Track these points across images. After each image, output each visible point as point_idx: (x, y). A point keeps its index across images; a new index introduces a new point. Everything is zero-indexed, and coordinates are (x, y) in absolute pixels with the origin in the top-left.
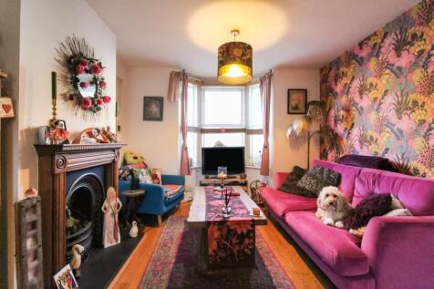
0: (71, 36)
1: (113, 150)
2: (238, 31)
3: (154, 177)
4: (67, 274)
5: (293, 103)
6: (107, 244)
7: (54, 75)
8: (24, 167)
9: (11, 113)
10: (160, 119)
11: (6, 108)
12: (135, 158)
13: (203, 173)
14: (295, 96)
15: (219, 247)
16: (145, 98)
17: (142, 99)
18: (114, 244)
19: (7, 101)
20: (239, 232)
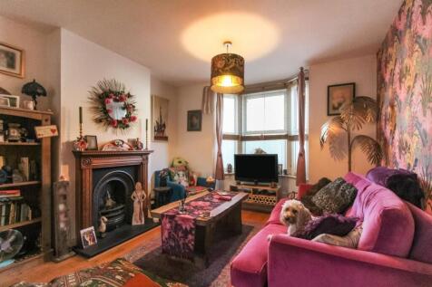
0: (102, 80)
1: (141, 155)
2: (230, 43)
3: (190, 179)
4: (91, 232)
5: (335, 102)
6: (134, 223)
7: (81, 109)
8: (65, 163)
9: (56, 134)
10: (199, 129)
11: (53, 131)
12: (180, 162)
13: (236, 179)
14: (337, 94)
15: (170, 237)
16: (189, 112)
17: (186, 113)
18: (139, 224)
19: (54, 127)
20: (184, 227)
